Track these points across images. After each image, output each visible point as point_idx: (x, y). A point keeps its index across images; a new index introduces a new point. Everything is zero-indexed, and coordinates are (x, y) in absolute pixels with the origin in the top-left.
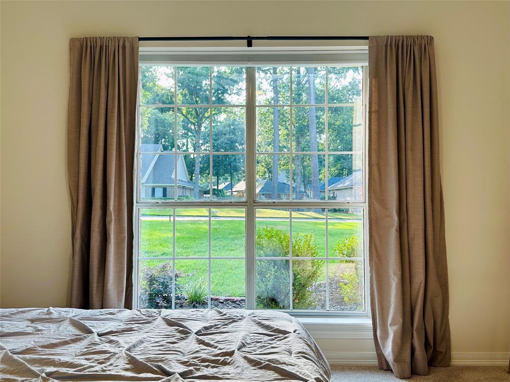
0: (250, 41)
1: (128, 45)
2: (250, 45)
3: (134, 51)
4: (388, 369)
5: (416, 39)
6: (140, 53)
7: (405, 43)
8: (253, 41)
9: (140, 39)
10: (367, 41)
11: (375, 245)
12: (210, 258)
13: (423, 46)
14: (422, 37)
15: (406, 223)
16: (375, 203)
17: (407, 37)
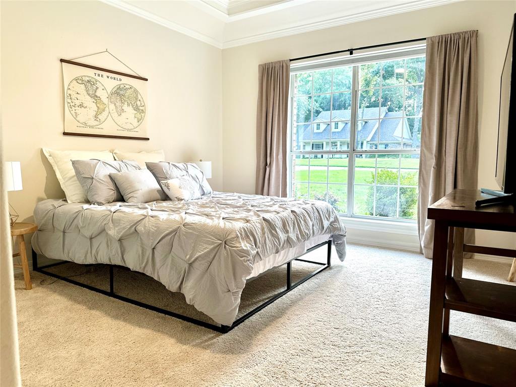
0: (351, 52)
1: (284, 65)
2: (351, 53)
3: (288, 67)
4: (421, 253)
5: (461, 35)
6: (291, 67)
7: (453, 39)
8: (354, 51)
9: (291, 60)
10: (425, 41)
11: (423, 177)
12: (328, 184)
13: (467, 39)
14: (466, 32)
15: (444, 162)
16: (425, 149)
17: (454, 34)
